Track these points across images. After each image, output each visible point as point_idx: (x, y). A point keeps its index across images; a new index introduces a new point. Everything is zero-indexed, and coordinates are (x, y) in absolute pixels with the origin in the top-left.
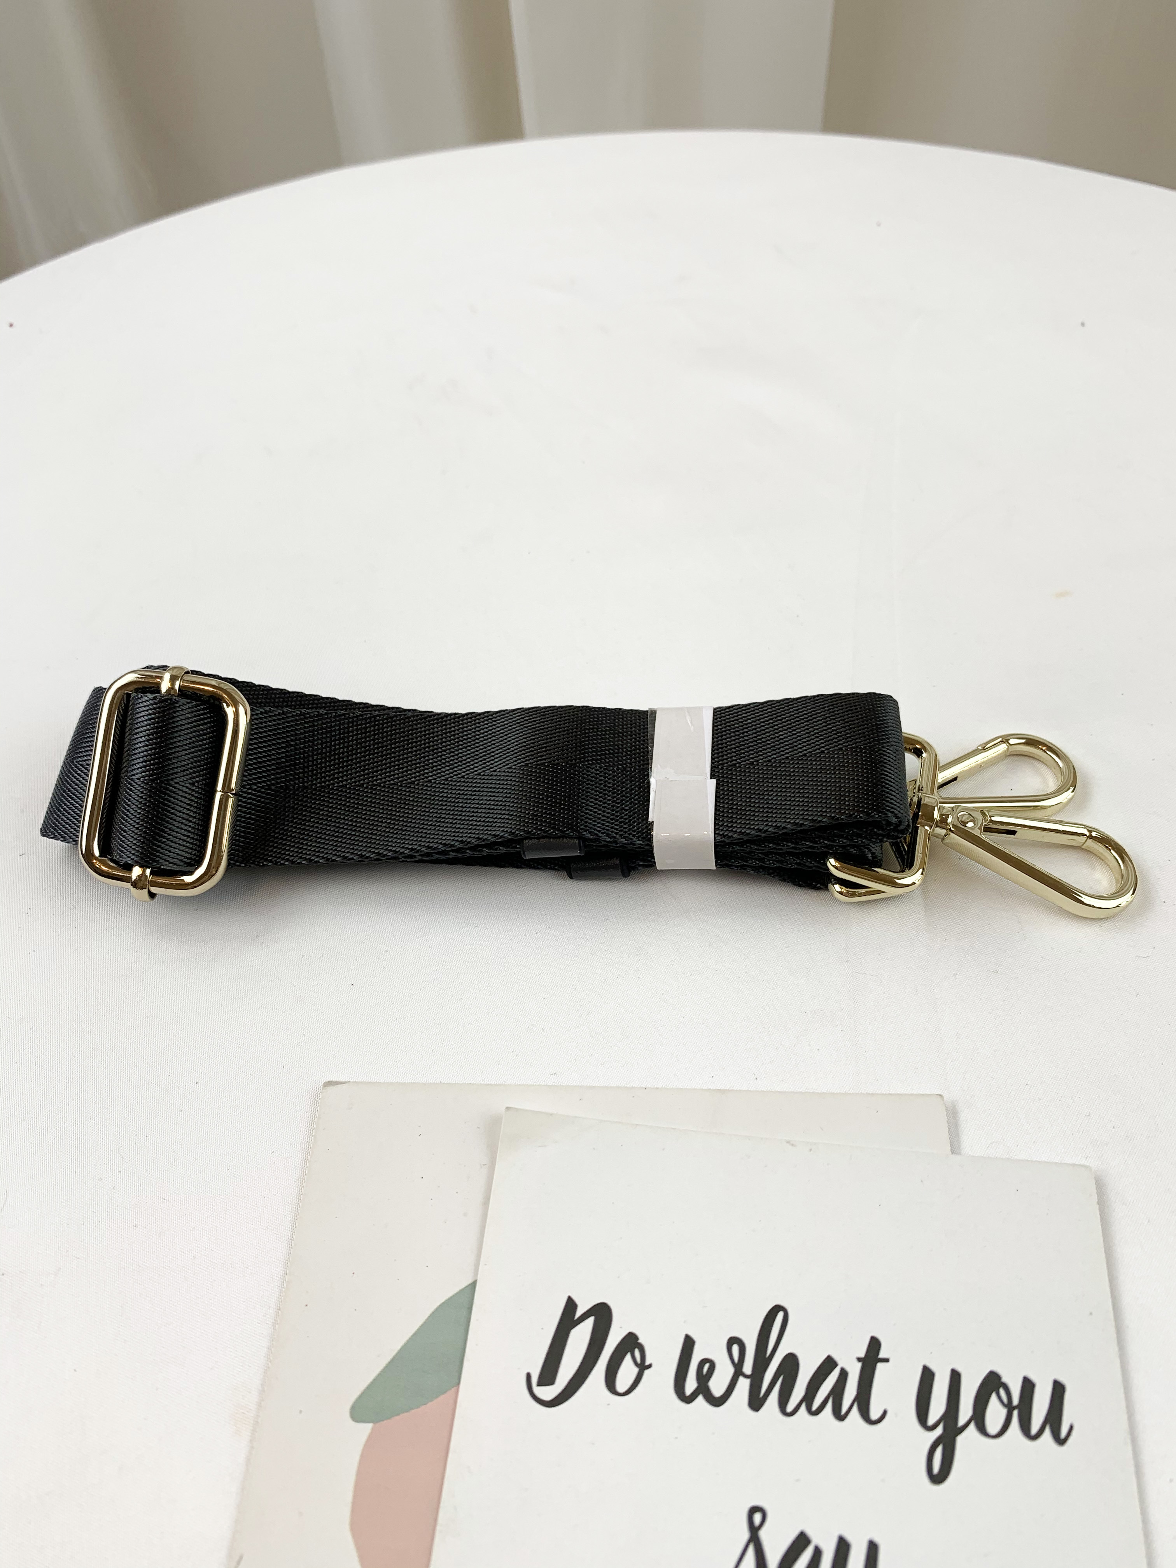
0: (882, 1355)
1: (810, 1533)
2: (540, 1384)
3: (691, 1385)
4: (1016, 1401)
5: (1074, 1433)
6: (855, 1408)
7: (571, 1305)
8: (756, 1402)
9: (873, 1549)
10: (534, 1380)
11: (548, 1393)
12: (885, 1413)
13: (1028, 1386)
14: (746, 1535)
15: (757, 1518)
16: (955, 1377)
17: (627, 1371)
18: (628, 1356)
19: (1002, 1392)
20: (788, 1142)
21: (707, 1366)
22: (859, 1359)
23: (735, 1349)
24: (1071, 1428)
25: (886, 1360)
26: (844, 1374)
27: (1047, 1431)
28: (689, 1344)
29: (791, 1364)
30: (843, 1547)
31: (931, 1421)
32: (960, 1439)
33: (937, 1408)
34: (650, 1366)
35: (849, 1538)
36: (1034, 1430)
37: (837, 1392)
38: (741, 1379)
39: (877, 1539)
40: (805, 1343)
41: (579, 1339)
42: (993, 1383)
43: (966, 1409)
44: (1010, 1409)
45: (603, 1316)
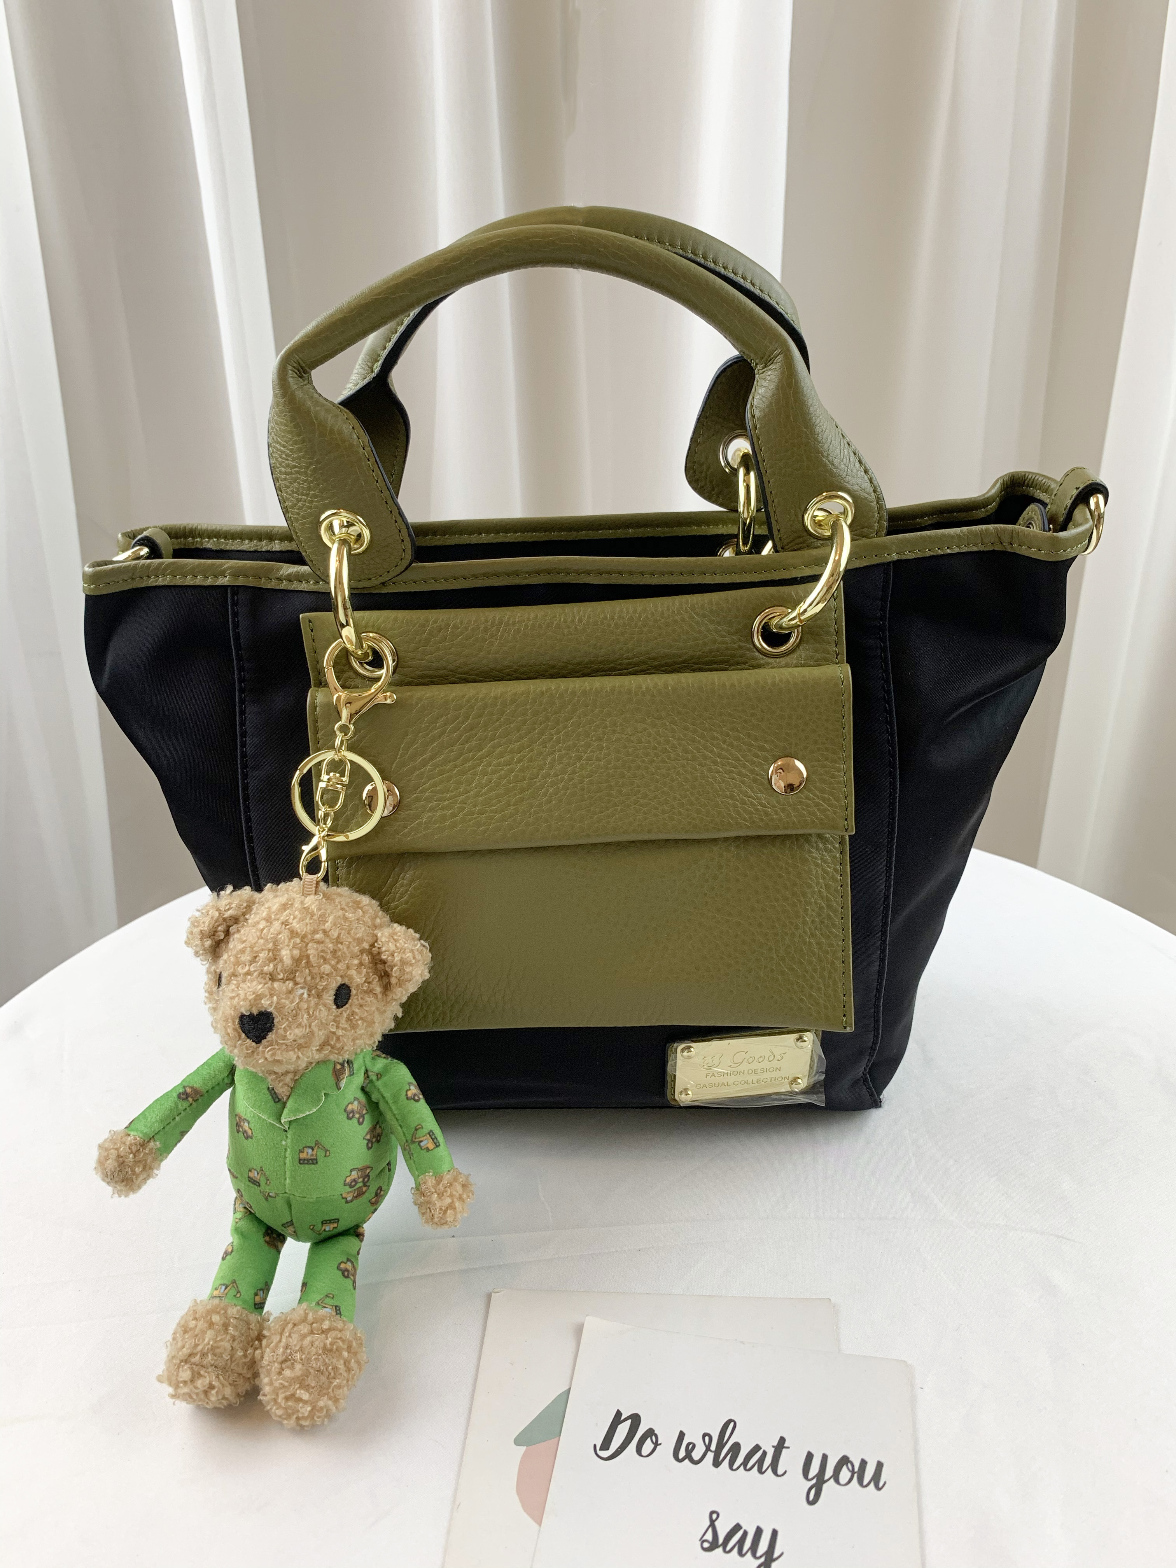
0: (786, 1445)
1: (742, 1524)
2: (601, 1449)
3: (682, 1454)
4: (856, 1469)
5: (886, 1485)
6: (770, 1469)
7: (619, 1414)
8: (717, 1463)
9: (775, 1533)
10: (598, 1448)
11: (605, 1454)
12: (785, 1472)
13: (863, 1463)
14: (708, 1523)
15: (714, 1516)
16: (825, 1458)
17: (648, 1446)
18: (649, 1439)
19: (849, 1465)
20: (741, 1342)
21: (691, 1446)
22: (773, 1447)
23: (707, 1439)
24: (885, 1483)
25: (788, 1448)
26: (765, 1453)
27: (872, 1484)
28: (682, 1435)
29: (736, 1447)
30: (759, 1532)
31: (810, 1476)
32: (825, 1486)
33: (814, 1469)
34: (660, 1444)
35: (762, 1526)
36: (865, 1483)
37: (761, 1461)
38: (709, 1453)
39: (777, 1528)
40: (745, 1438)
41: (623, 1429)
42: (844, 1461)
43: (829, 1472)
44: (853, 1473)
45: (636, 1419)
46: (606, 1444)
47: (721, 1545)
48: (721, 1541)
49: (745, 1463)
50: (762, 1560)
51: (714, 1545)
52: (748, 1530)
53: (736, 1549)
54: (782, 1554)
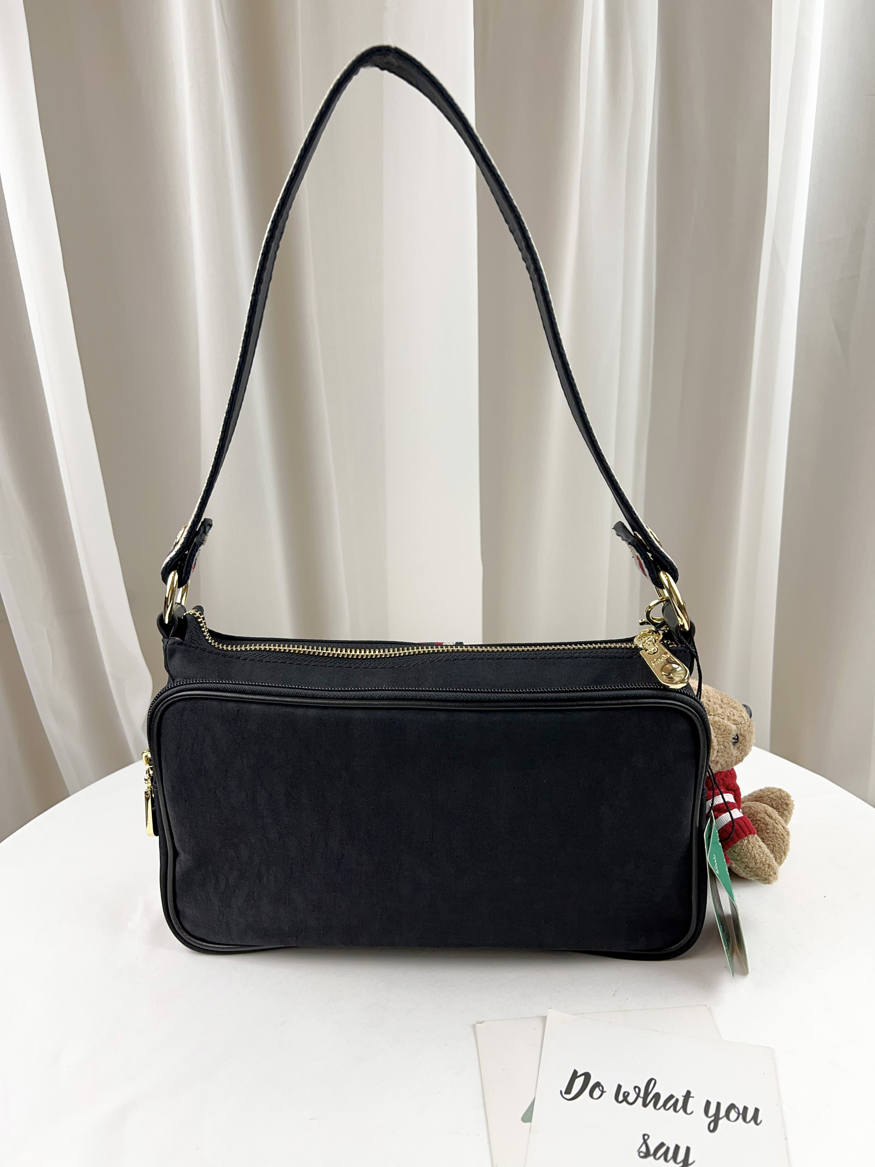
0: (691, 1095)
1: (665, 1142)
2: (566, 1093)
3: (621, 1098)
4: (741, 1112)
5: (762, 1123)
6: (682, 1110)
7: (575, 1072)
8: (645, 1105)
9: (688, 1149)
10: (563, 1093)
11: (569, 1096)
12: (692, 1112)
13: (745, 1109)
14: (642, 1141)
15: (646, 1137)
16: (719, 1104)
17: (597, 1093)
18: (597, 1088)
19: (736, 1110)
20: (655, 1030)
21: (626, 1094)
22: (683, 1096)
23: (637, 1090)
24: (761, 1121)
25: (693, 1097)
26: (677, 1100)
27: (752, 1121)
28: (619, 1087)
29: (657, 1096)
30: (677, 1148)
31: (710, 1115)
32: (720, 1122)
33: (712, 1111)
34: (605, 1092)
35: (679, 1144)
36: (748, 1120)
37: (675, 1105)
38: (639, 1098)
39: (689, 1146)
40: (663, 1090)
41: (579, 1083)
42: (732, 1107)
43: (722, 1113)
44: (739, 1114)
45: (587, 1076)
46: (568, 1090)
47: (652, 1155)
48: (652, 1152)
49: (664, 1105)
50: (681, 1164)
51: (647, 1155)
52: (669, 1146)
53: (662, 1158)
54: (694, 1162)
